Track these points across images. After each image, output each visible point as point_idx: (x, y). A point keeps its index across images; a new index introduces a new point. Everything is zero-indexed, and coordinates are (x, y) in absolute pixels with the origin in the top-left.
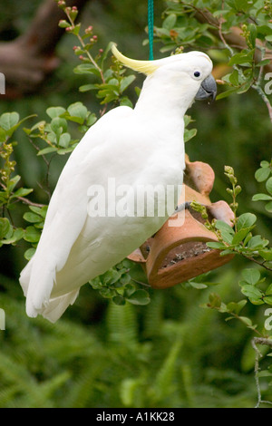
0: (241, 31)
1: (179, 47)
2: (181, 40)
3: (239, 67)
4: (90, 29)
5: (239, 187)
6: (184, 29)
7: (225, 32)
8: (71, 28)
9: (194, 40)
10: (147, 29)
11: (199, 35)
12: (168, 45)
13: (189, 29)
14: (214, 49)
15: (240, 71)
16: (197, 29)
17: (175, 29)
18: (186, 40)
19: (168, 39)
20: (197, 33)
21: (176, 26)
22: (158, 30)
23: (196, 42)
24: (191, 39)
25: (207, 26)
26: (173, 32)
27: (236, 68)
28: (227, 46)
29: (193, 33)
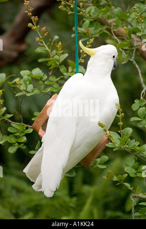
0: (123, 30)
1: (91, 38)
2: (92, 34)
3: (123, 49)
4: (44, 28)
5: (123, 114)
6: (93, 28)
7: (116, 30)
8: (34, 28)
9: (99, 34)
10: (74, 29)
11: (102, 32)
12: (85, 37)
13: (96, 29)
14: (109, 39)
15: (123, 51)
16: (100, 29)
17: (89, 28)
18: (95, 34)
19: (85, 34)
20: (100, 31)
21: (89, 27)
22: (80, 29)
23: (100, 35)
24: (97, 34)
25: (105, 27)
26: (88, 30)
27: (121, 50)
28: (116, 38)
29: (98, 31)
